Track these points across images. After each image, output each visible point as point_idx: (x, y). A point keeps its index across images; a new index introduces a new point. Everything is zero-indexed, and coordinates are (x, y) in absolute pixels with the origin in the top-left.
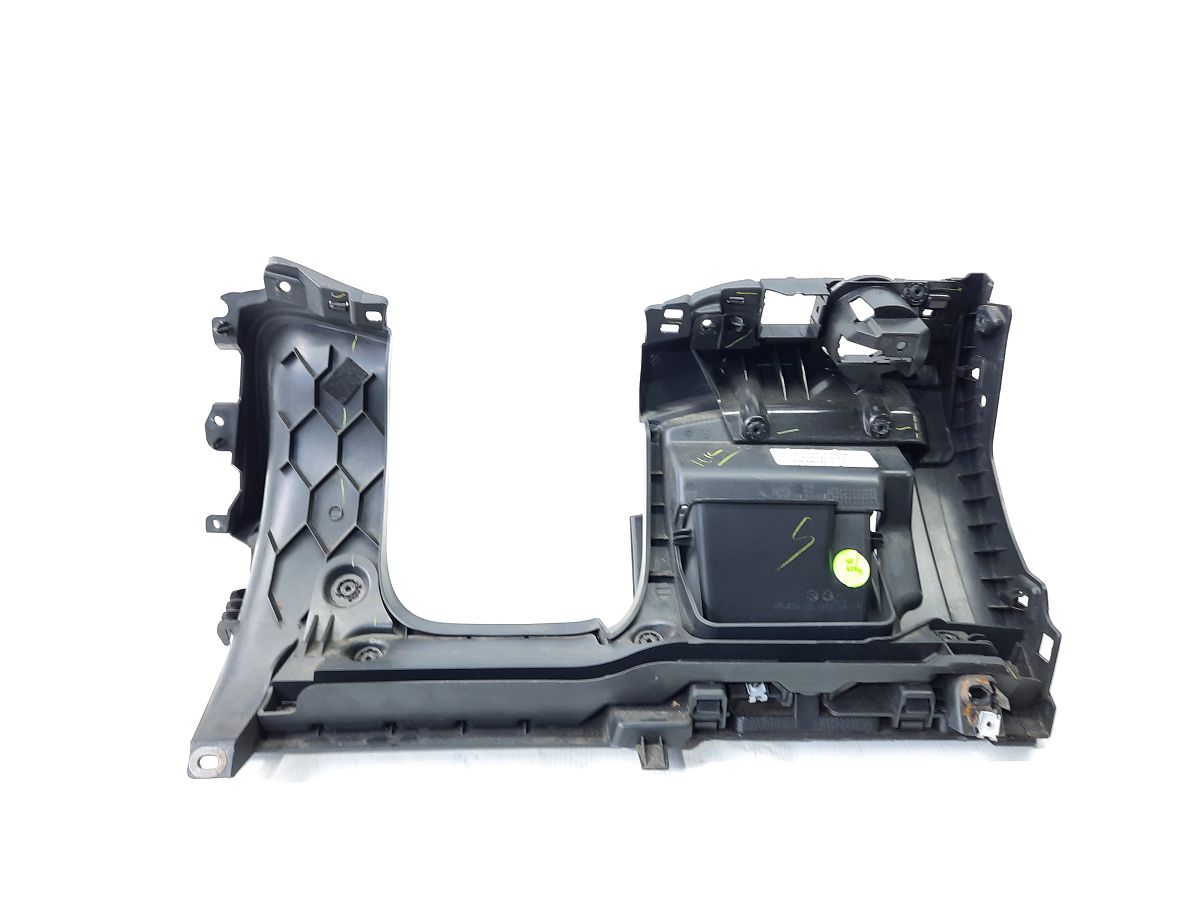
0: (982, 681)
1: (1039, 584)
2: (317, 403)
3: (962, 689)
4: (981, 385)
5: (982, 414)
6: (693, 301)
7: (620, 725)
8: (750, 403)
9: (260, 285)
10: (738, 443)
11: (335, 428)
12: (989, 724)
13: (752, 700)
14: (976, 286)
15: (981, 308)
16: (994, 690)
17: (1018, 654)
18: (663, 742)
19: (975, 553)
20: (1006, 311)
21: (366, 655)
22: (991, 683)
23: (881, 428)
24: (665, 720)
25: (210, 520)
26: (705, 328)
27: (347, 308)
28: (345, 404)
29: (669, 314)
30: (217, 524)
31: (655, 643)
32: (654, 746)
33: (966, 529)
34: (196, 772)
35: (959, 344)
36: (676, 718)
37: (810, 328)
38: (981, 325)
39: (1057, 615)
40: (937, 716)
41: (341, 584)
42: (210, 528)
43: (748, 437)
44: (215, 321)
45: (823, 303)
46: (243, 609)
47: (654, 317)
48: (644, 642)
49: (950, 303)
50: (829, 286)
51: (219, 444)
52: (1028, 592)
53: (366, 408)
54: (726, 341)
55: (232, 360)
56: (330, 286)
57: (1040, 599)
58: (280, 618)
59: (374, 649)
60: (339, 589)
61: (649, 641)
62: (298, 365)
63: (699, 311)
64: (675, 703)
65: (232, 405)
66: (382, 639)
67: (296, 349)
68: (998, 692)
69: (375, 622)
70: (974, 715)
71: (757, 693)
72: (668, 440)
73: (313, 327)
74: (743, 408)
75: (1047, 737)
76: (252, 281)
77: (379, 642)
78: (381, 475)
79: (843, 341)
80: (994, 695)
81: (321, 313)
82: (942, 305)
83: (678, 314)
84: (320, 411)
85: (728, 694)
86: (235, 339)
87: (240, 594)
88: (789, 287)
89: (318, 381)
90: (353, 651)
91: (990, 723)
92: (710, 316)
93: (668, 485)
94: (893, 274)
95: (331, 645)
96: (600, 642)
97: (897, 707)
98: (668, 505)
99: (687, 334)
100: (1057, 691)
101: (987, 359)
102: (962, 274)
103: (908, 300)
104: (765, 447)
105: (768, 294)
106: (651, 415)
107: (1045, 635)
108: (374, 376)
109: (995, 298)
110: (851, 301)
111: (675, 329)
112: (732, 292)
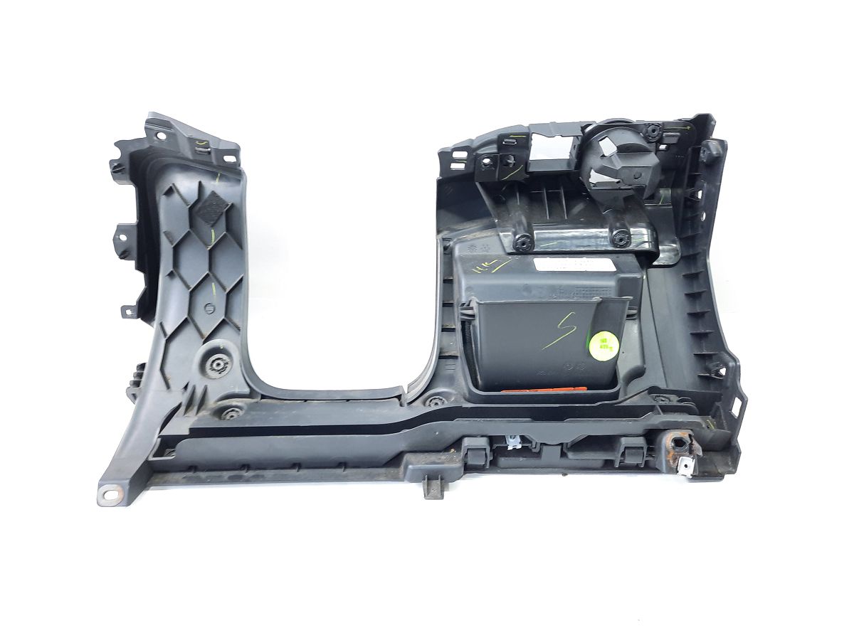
0: (683, 434)
1: (735, 359)
2: (192, 225)
3: (667, 440)
4: (703, 203)
5: (702, 227)
6: (475, 145)
7: (410, 467)
8: (520, 223)
9: (143, 135)
10: (510, 254)
11: (206, 245)
12: (686, 466)
13: (510, 448)
14: (702, 124)
15: (704, 142)
16: (692, 441)
17: (716, 411)
18: (442, 479)
19: (692, 334)
20: (723, 144)
21: (231, 414)
22: (690, 436)
23: (621, 240)
24: (443, 463)
25: (124, 309)
26: (485, 165)
27: (209, 153)
28: (213, 226)
29: (456, 155)
30: (129, 312)
31: (440, 406)
32: (434, 481)
33: (686, 315)
34: (102, 502)
35: (687, 171)
36: (452, 461)
37: (569, 162)
38: (703, 157)
39: (745, 384)
40: (648, 459)
41: (214, 361)
42: (124, 315)
43: (517, 249)
44: (111, 162)
45: (578, 142)
46: (143, 379)
47: (445, 157)
48: (432, 405)
49: (680, 139)
50: (583, 128)
51: (124, 255)
52: (726, 365)
53: (228, 229)
54: (503, 173)
55: (128, 192)
56: (195, 136)
57: (735, 372)
58: (168, 387)
59: (237, 409)
60: (212, 365)
61: (436, 404)
62: (176, 197)
63: (480, 152)
64: (453, 450)
65: (131, 226)
66: (242, 402)
67: (174, 184)
68: (694, 442)
69: (237, 391)
70: (675, 459)
71: (514, 443)
72: (457, 253)
73: (186, 167)
74: (514, 227)
75: (734, 473)
76: (136, 131)
77: (239, 404)
78: (241, 280)
79: (593, 173)
80: (692, 444)
81: (190, 157)
82: (674, 141)
83: (464, 155)
84: (193, 231)
85: (491, 444)
86: (128, 176)
87: (142, 366)
88: (550, 130)
89: (191, 209)
90: (220, 412)
91: (687, 464)
92: (489, 156)
93: (456, 286)
94: (634, 117)
95: (203, 407)
96: (401, 405)
97: (618, 453)
98: (455, 302)
99: (471, 170)
100: (744, 439)
101: (708, 183)
102: (690, 115)
103: (646, 138)
104: (530, 256)
105: (534, 136)
106: (445, 234)
107: (736, 398)
108: (232, 204)
109: (717, 134)
110: (601, 140)
111: (461, 166)
112: (507, 136)
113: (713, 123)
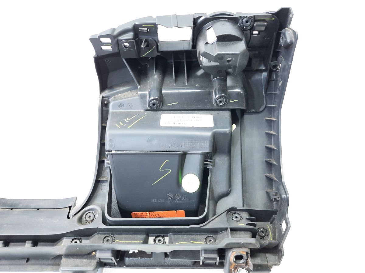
0: (242, 252)
3: (231, 256)
4: (281, 73)
5: (279, 90)
6: (116, 33)
7: (61, 268)
10: (146, 110)
14: (283, 16)
16: (248, 257)
17: (273, 220)
20: (295, 34)
22: (247, 253)
23: (220, 102)
24: (83, 266)
26: (125, 46)
35: (273, 49)
40: (221, 261)
43: (151, 107)
47: (96, 42)
48: (87, 217)
49: (267, 27)
50: (195, 20)
61: (90, 217)
63: (121, 38)
64: (94, 253)
70: (235, 269)
72: (111, 109)
80: (247, 260)
82: (263, 28)
83: (108, 40)
92: (127, 41)
96: (68, 217)
99: (116, 50)
104: (159, 113)
105: (159, 26)
106: (106, 93)
110: (208, 29)
111: (109, 48)
112: (141, 25)
113: (291, 16)
